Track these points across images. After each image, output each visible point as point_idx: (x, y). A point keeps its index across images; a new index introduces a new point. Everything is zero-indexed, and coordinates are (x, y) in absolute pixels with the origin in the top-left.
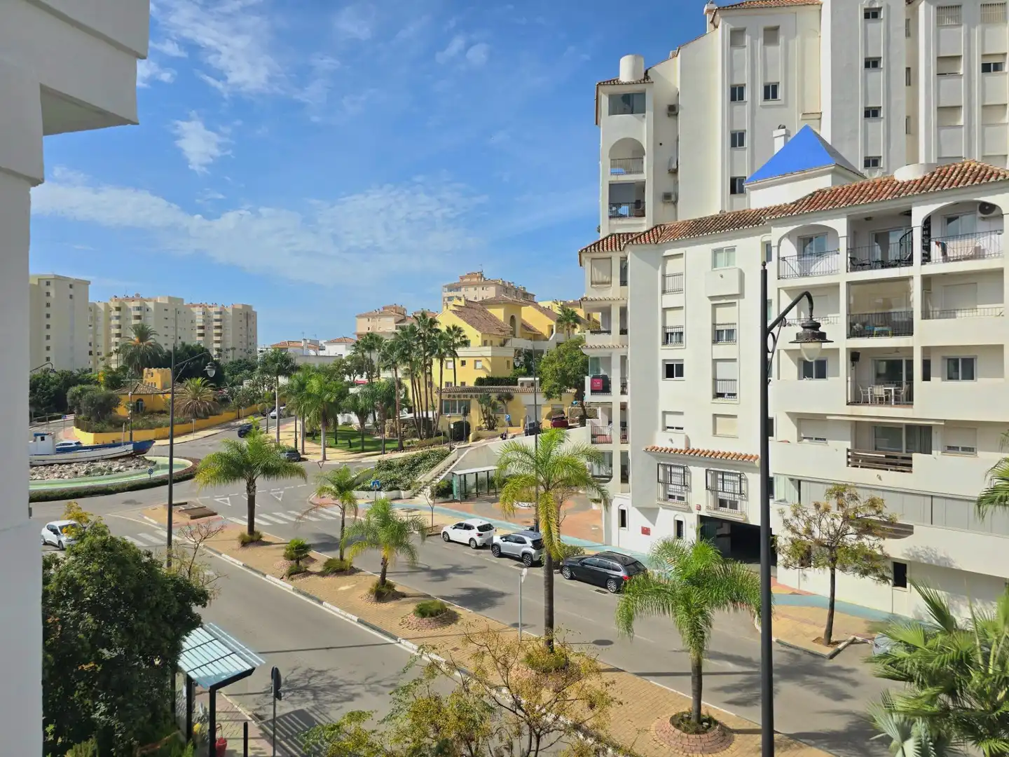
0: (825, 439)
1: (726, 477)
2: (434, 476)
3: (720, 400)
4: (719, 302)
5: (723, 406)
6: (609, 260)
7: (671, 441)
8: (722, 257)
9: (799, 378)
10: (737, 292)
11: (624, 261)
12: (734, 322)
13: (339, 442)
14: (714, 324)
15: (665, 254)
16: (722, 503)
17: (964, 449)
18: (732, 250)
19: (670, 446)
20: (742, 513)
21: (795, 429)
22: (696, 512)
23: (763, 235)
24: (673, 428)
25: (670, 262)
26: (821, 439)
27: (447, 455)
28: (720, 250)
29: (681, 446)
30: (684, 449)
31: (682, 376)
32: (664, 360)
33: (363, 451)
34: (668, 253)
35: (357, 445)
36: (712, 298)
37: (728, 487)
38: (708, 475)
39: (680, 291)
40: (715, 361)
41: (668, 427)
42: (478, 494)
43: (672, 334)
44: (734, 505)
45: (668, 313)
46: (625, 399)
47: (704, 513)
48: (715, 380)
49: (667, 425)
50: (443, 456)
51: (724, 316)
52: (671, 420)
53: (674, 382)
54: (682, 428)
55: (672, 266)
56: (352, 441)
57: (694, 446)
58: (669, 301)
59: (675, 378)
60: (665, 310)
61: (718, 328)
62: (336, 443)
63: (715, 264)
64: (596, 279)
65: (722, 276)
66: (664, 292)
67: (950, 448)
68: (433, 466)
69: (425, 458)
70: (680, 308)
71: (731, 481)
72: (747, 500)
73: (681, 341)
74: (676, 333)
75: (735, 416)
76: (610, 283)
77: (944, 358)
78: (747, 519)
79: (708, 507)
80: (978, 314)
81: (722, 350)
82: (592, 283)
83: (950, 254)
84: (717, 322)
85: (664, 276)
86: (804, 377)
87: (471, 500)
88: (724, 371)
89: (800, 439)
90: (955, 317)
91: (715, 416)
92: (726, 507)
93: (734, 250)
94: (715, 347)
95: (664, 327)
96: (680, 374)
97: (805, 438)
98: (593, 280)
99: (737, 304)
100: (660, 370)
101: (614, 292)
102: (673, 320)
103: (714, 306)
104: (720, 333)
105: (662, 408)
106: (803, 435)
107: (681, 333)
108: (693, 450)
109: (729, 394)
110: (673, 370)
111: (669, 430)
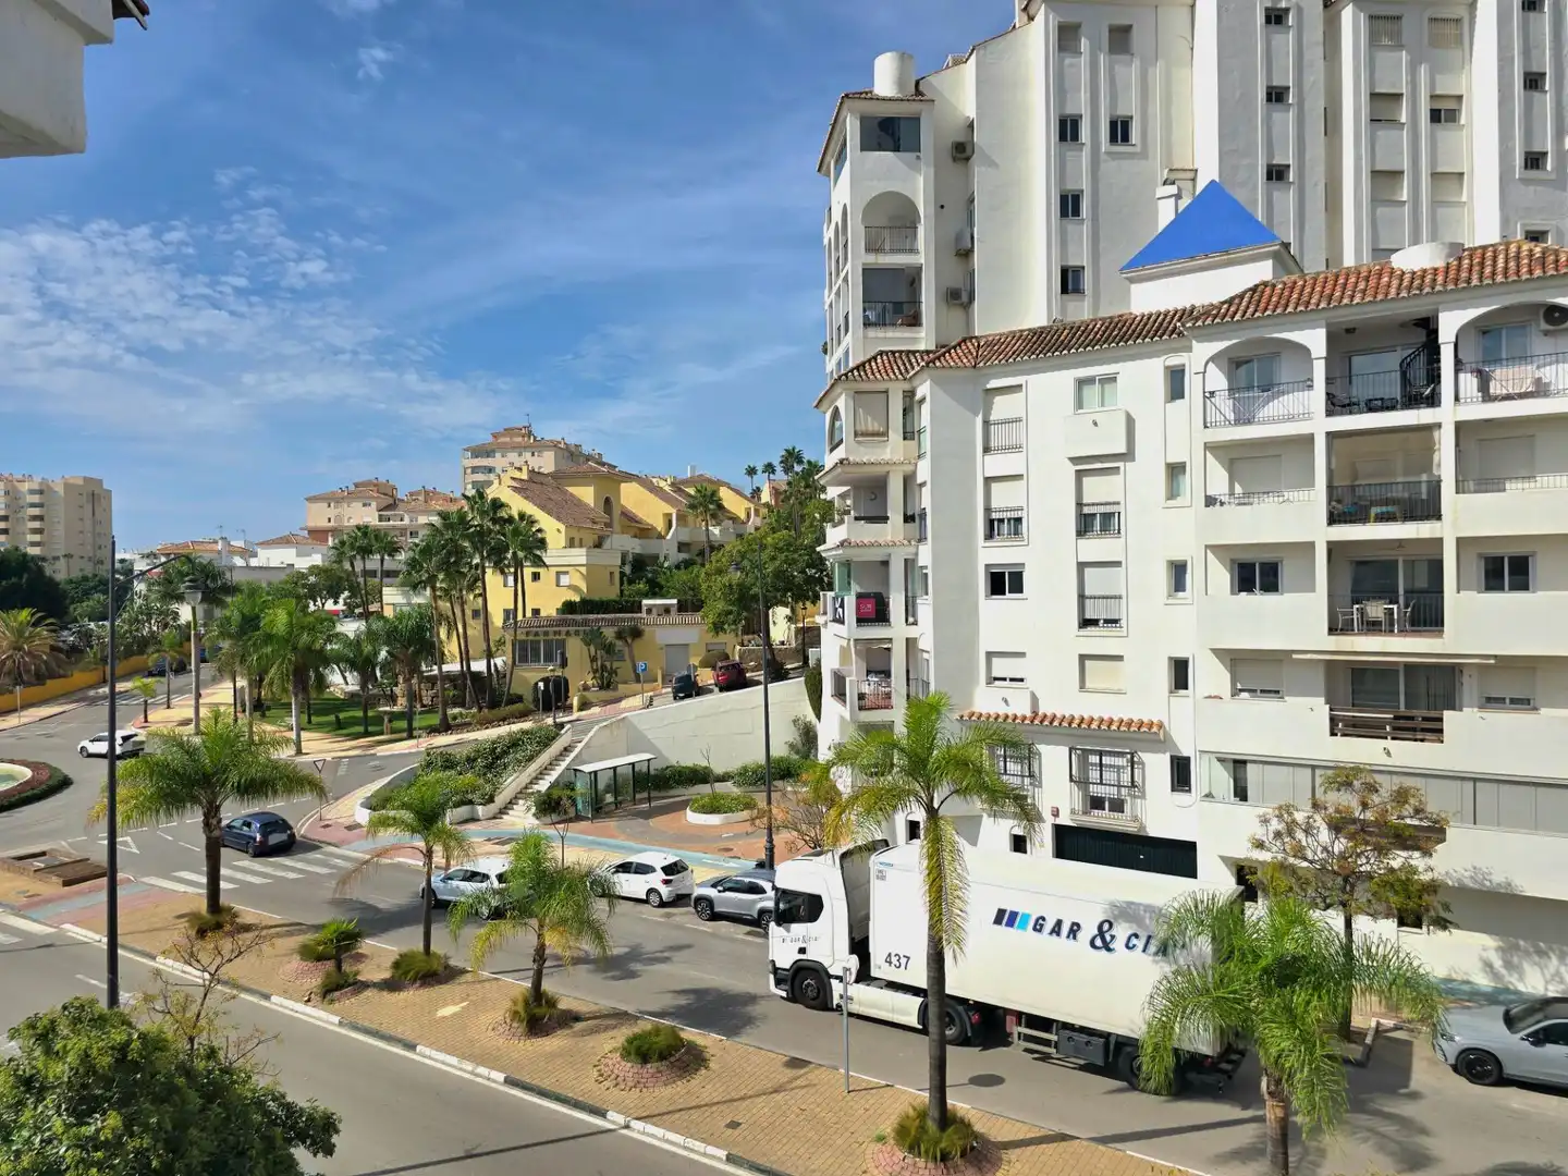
0: (1278, 692)
1: (1106, 760)
2: (534, 775)
3: (1091, 630)
4: (1087, 467)
5: (1097, 642)
6: (884, 395)
7: (1006, 701)
8: (1092, 393)
9: (1233, 593)
10: (1122, 449)
11: (909, 395)
12: (1116, 500)
13: (314, 719)
14: (1080, 505)
15: (989, 386)
16: (1097, 803)
17: (1513, 701)
18: (1112, 379)
19: (1002, 710)
20: (1135, 819)
21: (1228, 676)
22: (1049, 820)
23: (1166, 357)
24: (1005, 679)
25: (998, 400)
26: (1270, 692)
27: (554, 738)
28: (1090, 381)
29: (1021, 707)
30: (1029, 714)
31: (1021, 592)
32: (987, 566)
33: (367, 734)
34: (993, 384)
35: (353, 722)
36: (1075, 460)
37: (1109, 776)
38: (1073, 756)
39: (1017, 448)
40: (1081, 566)
41: (996, 679)
42: (617, 804)
43: (1001, 521)
44: (1117, 806)
45: (995, 486)
46: (912, 632)
47: (1065, 820)
48: (1082, 597)
49: (995, 674)
50: (546, 740)
51: (1098, 490)
52: (1001, 667)
53: (1006, 603)
54: (1022, 680)
55: (1002, 407)
56: (342, 716)
57: (1045, 708)
58: (995, 465)
59: (1008, 595)
60: (988, 480)
61: (1086, 510)
62: (310, 722)
63: (1079, 404)
64: (861, 427)
65: (1095, 424)
66: (987, 450)
67: (1489, 700)
68: (531, 759)
69: (514, 743)
70: (1018, 477)
71: (1114, 766)
72: (1143, 796)
73: (1017, 533)
74: (1009, 520)
75: (1119, 658)
76: (885, 434)
77: (1480, 556)
78: (1142, 827)
79: (1073, 812)
80: (1538, 485)
81: (1094, 548)
82: (856, 435)
83: (1495, 388)
84: (1085, 502)
85: (986, 423)
86: (1240, 591)
87: (609, 815)
88: (1096, 582)
89: (1235, 693)
90: (1504, 490)
91: (1083, 658)
92: (1104, 809)
93: (1114, 379)
94: (1082, 542)
95: (988, 510)
96: (1017, 586)
97: (1241, 690)
98: (858, 428)
99: (1122, 469)
100: (982, 583)
101: (893, 450)
102: (1003, 497)
103: (1080, 474)
104: (1089, 519)
105: (985, 645)
106: (1239, 687)
107: (1019, 520)
108: (1045, 716)
109: (1107, 621)
110: (1003, 582)
111: (997, 683)
